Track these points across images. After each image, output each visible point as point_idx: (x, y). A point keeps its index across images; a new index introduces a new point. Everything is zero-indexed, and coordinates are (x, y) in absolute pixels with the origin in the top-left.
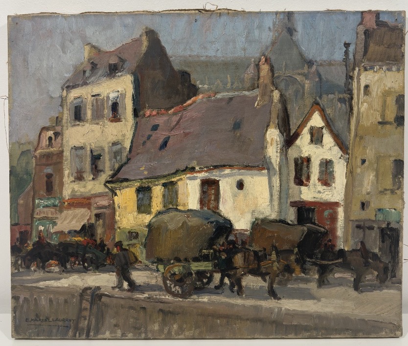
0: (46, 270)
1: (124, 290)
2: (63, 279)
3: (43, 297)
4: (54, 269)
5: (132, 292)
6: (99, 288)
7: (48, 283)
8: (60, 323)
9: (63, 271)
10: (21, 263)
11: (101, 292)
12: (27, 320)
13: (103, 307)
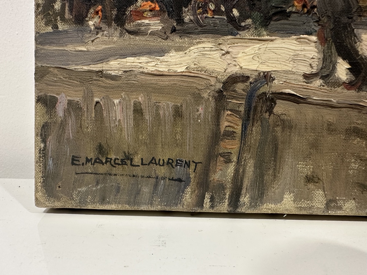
0: (128, 26)
1: (338, 83)
2: (173, 53)
3: (116, 101)
4: (149, 25)
5: (360, 89)
6: (267, 77)
7: (130, 62)
8: (162, 171)
9: (174, 30)
10: (63, 7)
11: (274, 90)
12: (74, 160)
13: (279, 129)
